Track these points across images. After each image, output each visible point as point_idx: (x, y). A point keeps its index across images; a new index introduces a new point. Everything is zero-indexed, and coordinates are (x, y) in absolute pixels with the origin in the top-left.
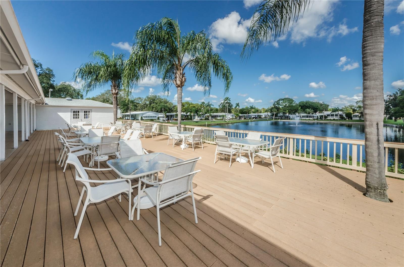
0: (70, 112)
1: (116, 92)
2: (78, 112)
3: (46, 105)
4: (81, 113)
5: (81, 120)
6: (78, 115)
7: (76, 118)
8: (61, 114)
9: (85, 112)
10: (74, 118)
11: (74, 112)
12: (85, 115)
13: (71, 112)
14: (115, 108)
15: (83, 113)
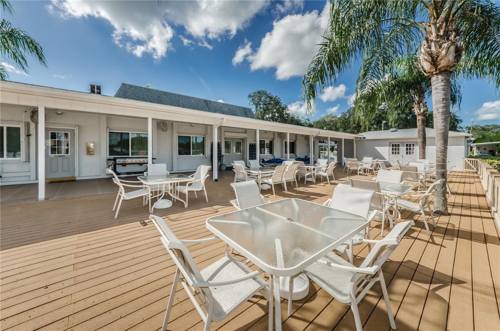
0: (387, 146)
1: (420, 111)
2: (399, 146)
3: (364, 139)
4: (402, 147)
5: (402, 156)
6: (398, 150)
7: (396, 153)
8: (378, 149)
9: (407, 145)
10: (393, 153)
11: (393, 146)
12: (407, 149)
13: (389, 146)
14: (420, 137)
15: (405, 147)
